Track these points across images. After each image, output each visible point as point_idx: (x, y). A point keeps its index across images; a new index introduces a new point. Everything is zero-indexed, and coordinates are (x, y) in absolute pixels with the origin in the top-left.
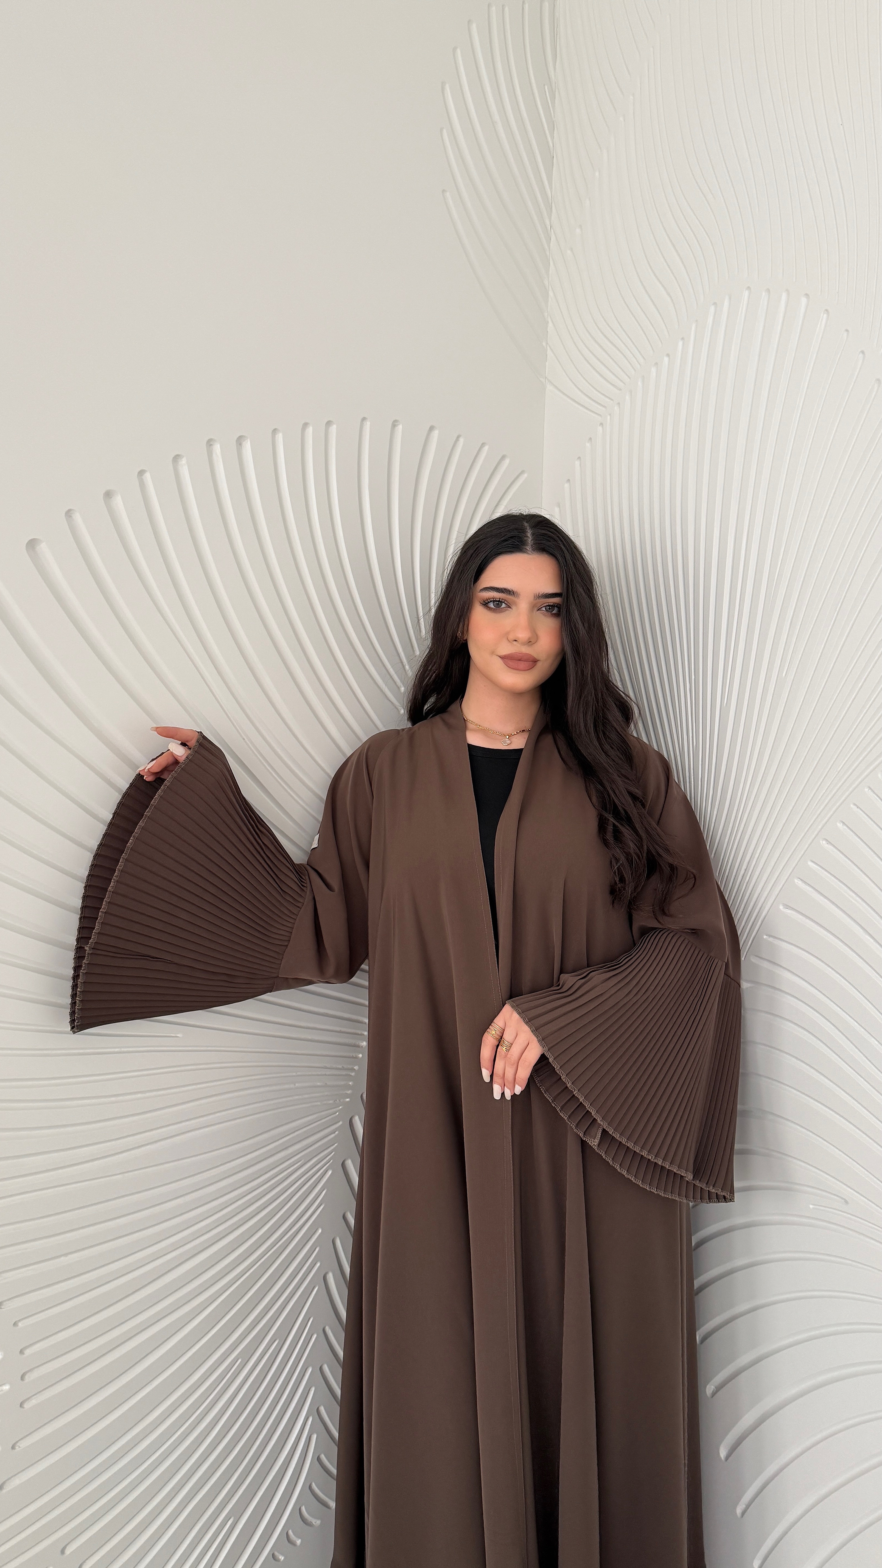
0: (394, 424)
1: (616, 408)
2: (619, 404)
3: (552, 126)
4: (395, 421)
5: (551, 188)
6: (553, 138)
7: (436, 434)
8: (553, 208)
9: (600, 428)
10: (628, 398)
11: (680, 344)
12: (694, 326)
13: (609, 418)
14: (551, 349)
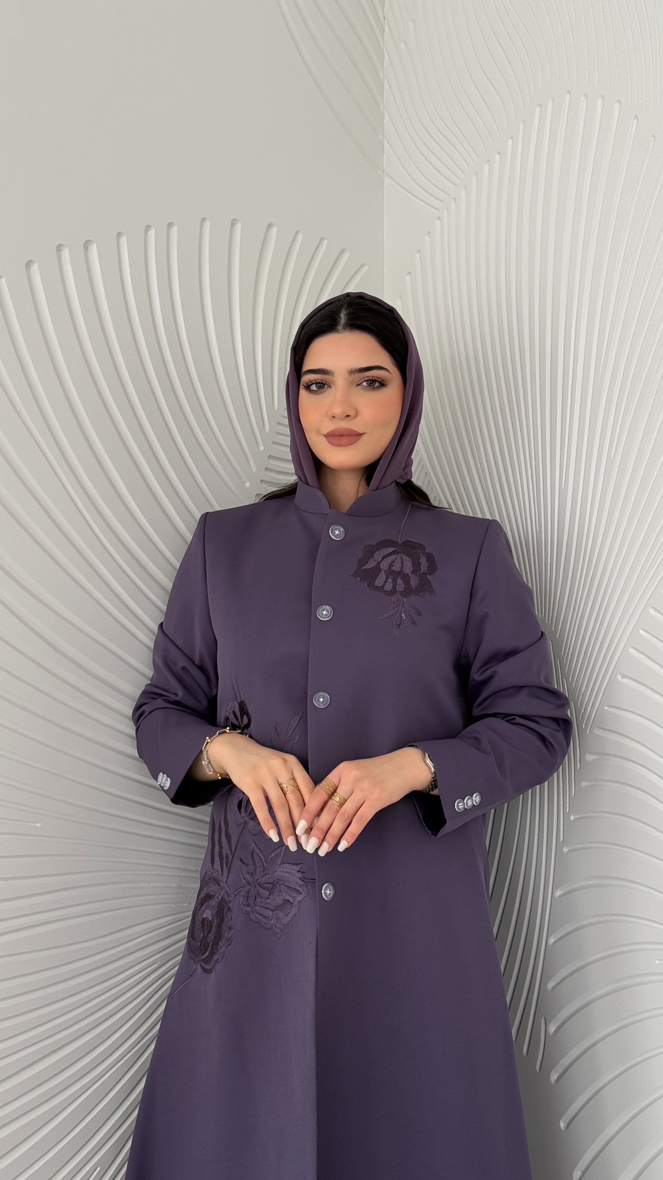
0: (234, 223)
1: (453, 203)
2: (455, 198)
4: (234, 220)
7: (274, 230)
9: (438, 222)
10: (463, 193)
11: (510, 142)
12: (522, 126)
13: (446, 212)
14: (388, 141)
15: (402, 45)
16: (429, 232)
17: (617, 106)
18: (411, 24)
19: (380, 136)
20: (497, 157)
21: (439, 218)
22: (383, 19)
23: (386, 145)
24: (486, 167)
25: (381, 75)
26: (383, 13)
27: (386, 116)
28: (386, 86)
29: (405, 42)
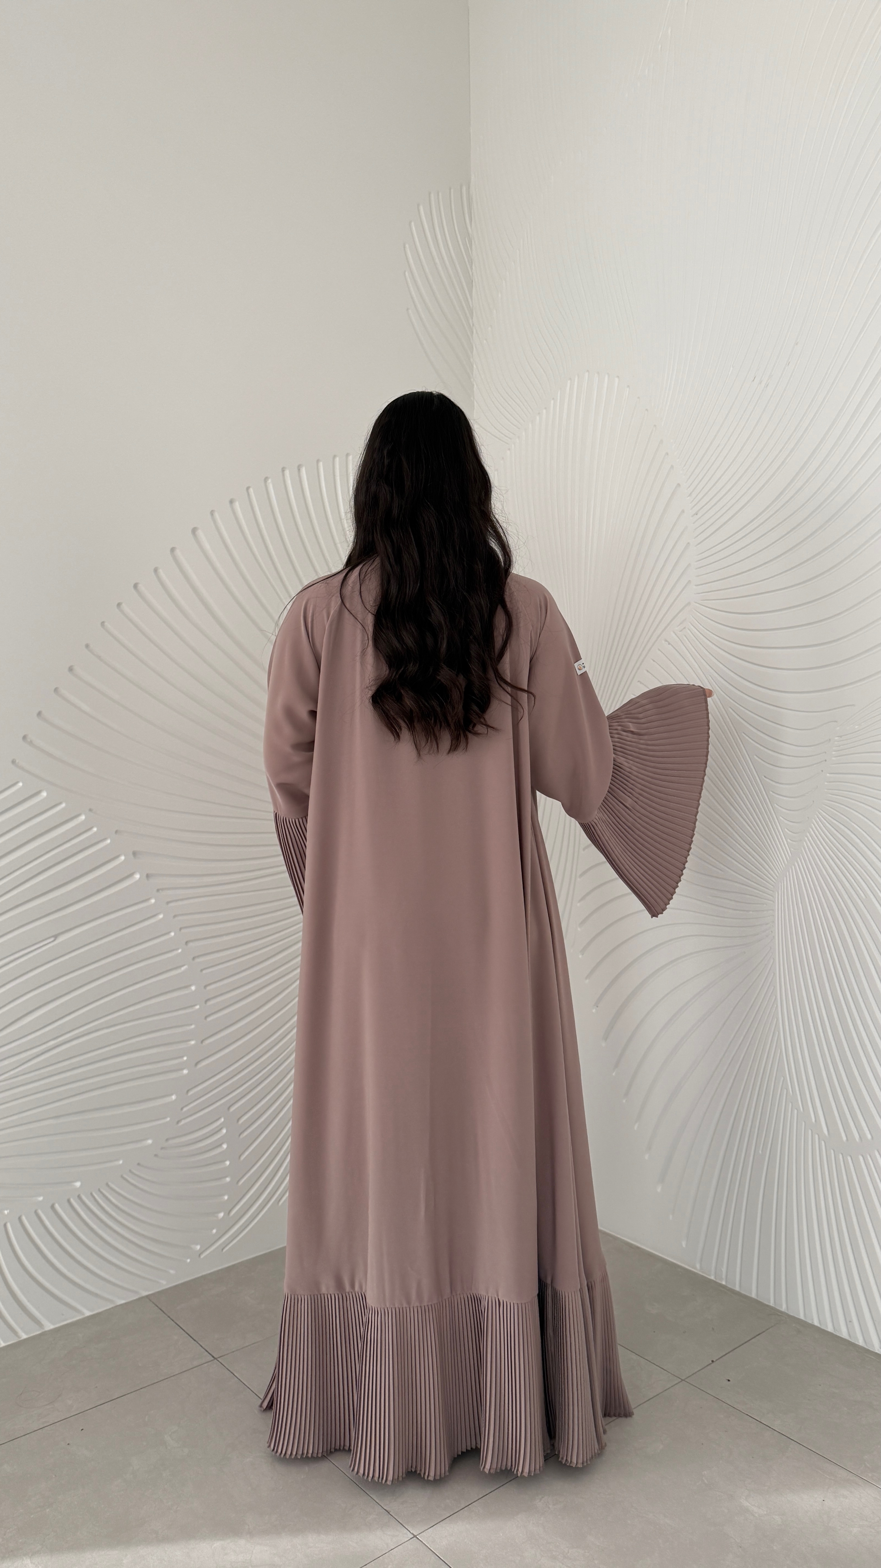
1: (517, 440)
2: (518, 437)
3: (471, 262)
5: (472, 301)
6: (472, 269)
8: (474, 314)
9: (508, 452)
10: (524, 434)
11: (552, 402)
12: (559, 392)
13: (513, 445)
14: (477, 402)
15: (485, 341)
16: (503, 458)
17: (617, 380)
18: (490, 328)
19: (472, 398)
20: (544, 411)
21: (509, 449)
22: (472, 325)
23: (475, 402)
24: (538, 418)
25: (472, 360)
26: (472, 321)
27: (475, 386)
28: (475, 366)
29: (486, 340)
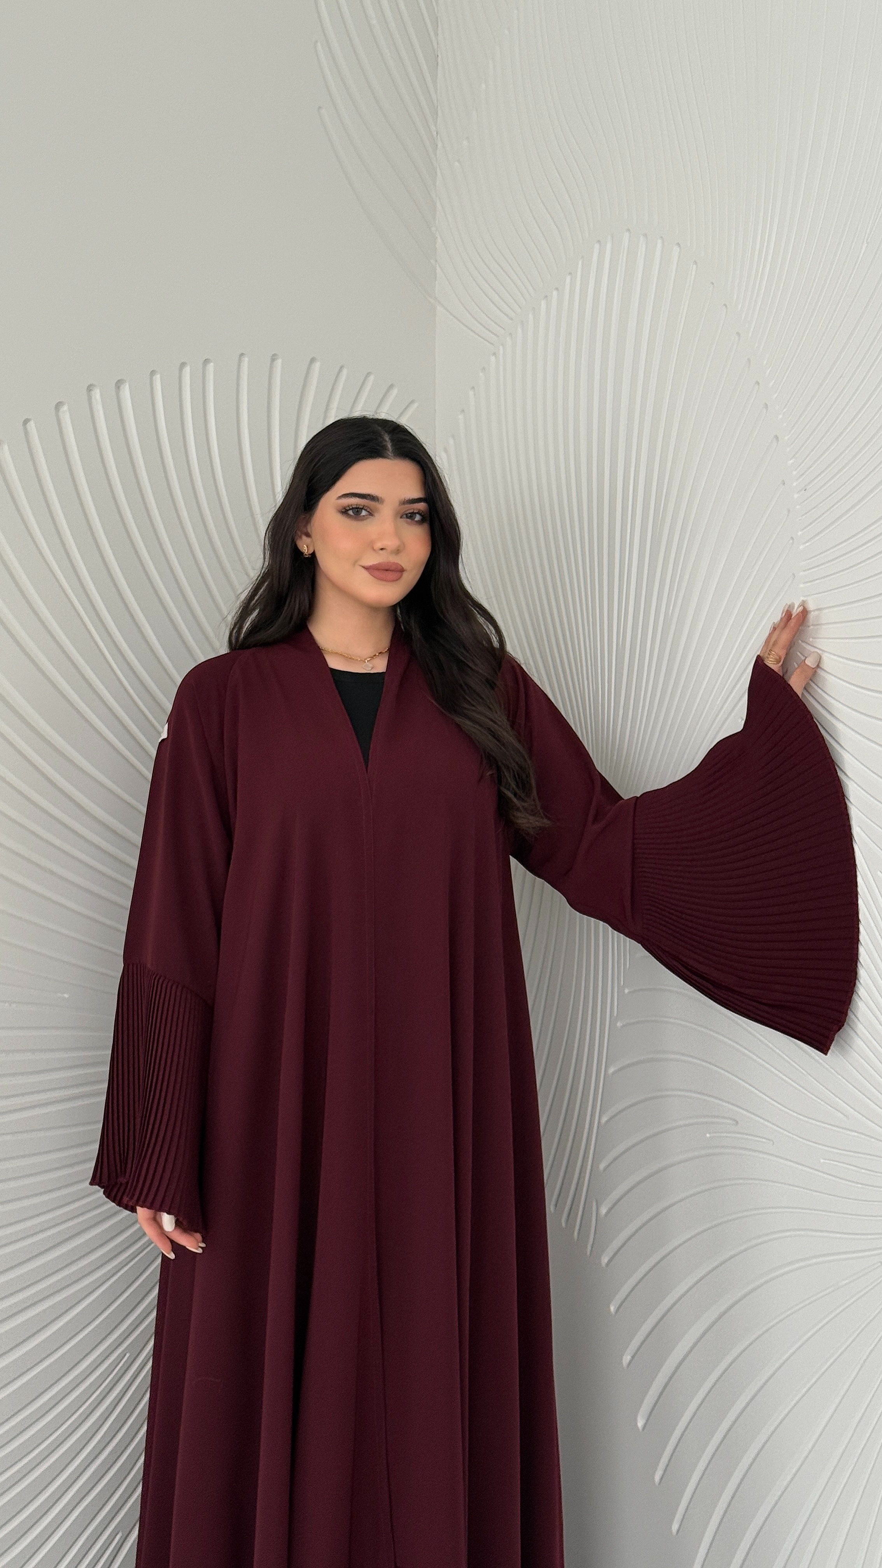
0: (274, 358)
1: (508, 339)
2: (511, 334)
4: (274, 355)
5: (437, 95)
7: (317, 365)
8: (439, 113)
9: (493, 359)
10: (519, 330)
11: (568, 279)
12: (580, 262)
13: (501, 348)
14: (440, 267)
15: (457, 164)
16: (484, 368)
17: (676, 250)
18: (465, 143)
20: (555, 293)
21: (495, 353)
22: (436, 134)
24: (543, 303)
25: (433, 196)
28: (439, 207)
29: (459, 162)
